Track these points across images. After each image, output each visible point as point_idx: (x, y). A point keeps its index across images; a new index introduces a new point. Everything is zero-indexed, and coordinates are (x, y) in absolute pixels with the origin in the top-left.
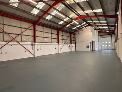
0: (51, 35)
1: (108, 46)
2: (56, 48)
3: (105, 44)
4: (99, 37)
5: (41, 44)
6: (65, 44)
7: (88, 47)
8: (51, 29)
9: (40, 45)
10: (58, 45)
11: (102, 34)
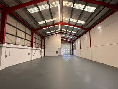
0: (24, 35)
1: (68, 52)
2: (29, 54)
3: (66, 50)
4: (62, 44)
5: (12, 46)
6: (38, 49)
7: (57, 52)
8: (25, 27)
9: (10, 48)
10: (31, 49)
11: (64, 42)
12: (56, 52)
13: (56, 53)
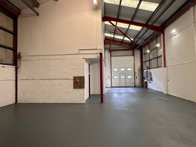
1: (125, 79)
12: (75, 78)
13: (75, 87)
